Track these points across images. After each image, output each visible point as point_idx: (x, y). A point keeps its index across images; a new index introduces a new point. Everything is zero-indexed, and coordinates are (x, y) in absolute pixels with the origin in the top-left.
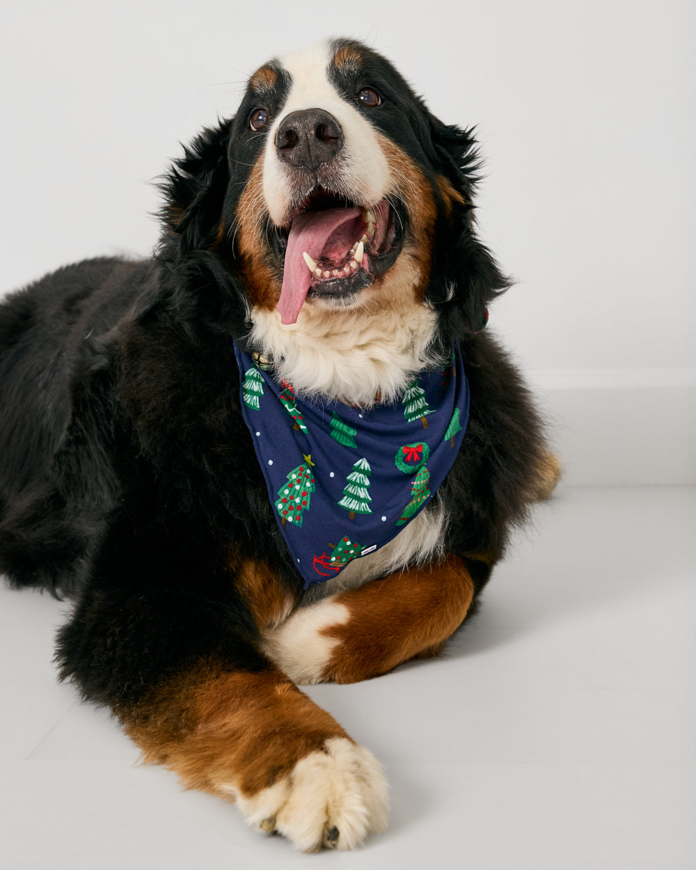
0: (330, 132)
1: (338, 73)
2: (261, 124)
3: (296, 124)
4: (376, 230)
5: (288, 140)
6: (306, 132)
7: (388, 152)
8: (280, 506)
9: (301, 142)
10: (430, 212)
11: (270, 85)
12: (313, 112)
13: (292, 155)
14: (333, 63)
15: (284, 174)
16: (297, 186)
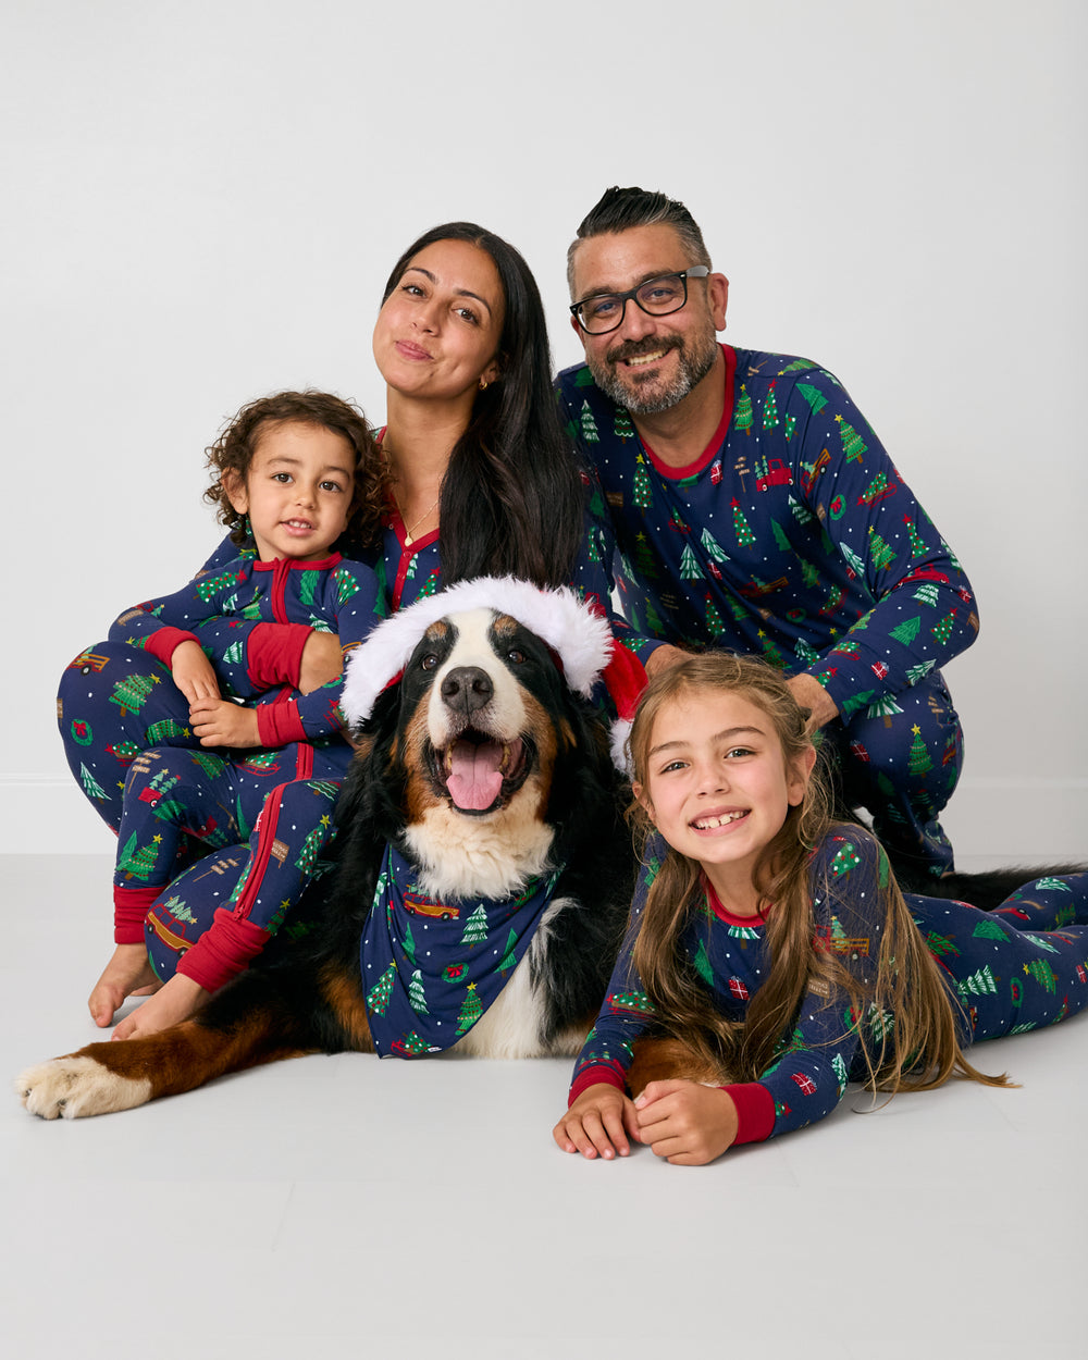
0: (484, 686)
1: (495, 632)
2: (431, 666)
3: (459, 678)
4: (510, 760)
5: (451, 688)
6: (465, 683)
7: (526, 702)
8: (371, 1000)
9: (461, 692)
10: (553, 751)
11: (442, 635)
12: (473, 669)
13: (453, 699)
14: (493, 626)
15: (445, 713)
16: (453, 722)
